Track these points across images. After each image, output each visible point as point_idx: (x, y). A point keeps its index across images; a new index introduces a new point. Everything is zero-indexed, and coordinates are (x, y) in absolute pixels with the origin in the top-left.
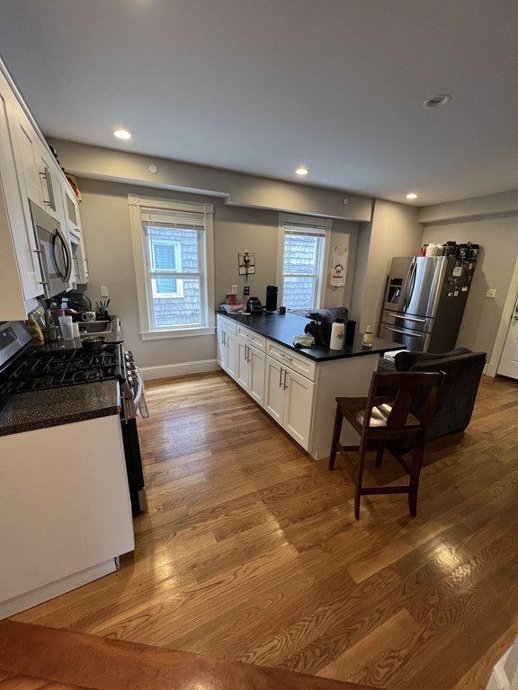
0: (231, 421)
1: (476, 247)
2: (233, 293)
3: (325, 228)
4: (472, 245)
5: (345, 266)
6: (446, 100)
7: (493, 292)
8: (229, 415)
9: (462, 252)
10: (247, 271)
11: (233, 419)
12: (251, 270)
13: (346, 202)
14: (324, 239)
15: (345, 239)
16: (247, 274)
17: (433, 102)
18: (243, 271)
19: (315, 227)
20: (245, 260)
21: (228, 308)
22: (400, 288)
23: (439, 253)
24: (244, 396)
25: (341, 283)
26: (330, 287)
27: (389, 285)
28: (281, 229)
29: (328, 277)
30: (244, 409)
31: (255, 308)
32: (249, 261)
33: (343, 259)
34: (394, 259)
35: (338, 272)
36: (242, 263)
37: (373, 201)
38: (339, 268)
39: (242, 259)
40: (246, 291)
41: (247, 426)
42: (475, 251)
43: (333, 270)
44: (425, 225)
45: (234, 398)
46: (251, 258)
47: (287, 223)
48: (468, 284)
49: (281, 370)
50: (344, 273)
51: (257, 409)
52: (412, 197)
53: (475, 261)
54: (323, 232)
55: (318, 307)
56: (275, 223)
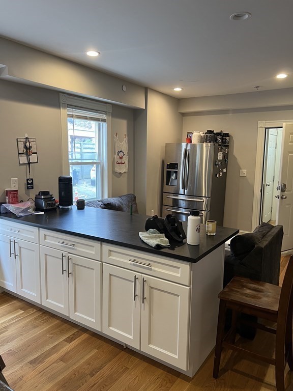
0: (62, 364)
1: (227, 135)
2: (13, 188)
3: (105, 113)
4: (224, 134)
5: (126, 152)
6: (247, 16)
7: (244, 172)
8: (55, 356)
9: (219, 138)
10: (29, 160)
11: (62, 359)
12: (33, 158)
13: (124, 88)
14: (105, 125)
15: (123, 125)
16: (29, 163)
17: (237, 17)
18: (23, 159)
19: (96, 111)
20: (25, 147)
21: (11, 208)
22: (176, 172)
23: (203, 140)
24: (57, 322)
25: (123, 169)
26: (115, 174)
27: (166, 170)
28: (64, 112)
29: (113, 163)
30: (69, 340)
31: (49, 205)
32: (30, 147)
33: (124, 145)
34: (167, 144)
35: (121, 158)
36: (22, 150)
37: (146, 90)
38: (121, 154)
39: (21, 146)
40: (30, 185)
41: (88, 363)
42: (227, 138)
43: (116, 156)
44: (183, 115)
45: (45, 327)
46: (32, 144)
47: (69, 106)
48: (226, 167)
49: (135, 279)
50: (125, 159)
51: (84, 336)
52: (178, 89)
53: (228, 146)
54: (104, 117)
55: (106, 197)
56: (57, 105)
